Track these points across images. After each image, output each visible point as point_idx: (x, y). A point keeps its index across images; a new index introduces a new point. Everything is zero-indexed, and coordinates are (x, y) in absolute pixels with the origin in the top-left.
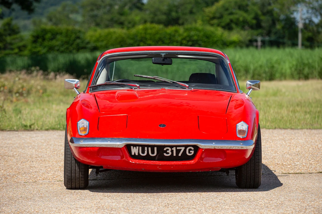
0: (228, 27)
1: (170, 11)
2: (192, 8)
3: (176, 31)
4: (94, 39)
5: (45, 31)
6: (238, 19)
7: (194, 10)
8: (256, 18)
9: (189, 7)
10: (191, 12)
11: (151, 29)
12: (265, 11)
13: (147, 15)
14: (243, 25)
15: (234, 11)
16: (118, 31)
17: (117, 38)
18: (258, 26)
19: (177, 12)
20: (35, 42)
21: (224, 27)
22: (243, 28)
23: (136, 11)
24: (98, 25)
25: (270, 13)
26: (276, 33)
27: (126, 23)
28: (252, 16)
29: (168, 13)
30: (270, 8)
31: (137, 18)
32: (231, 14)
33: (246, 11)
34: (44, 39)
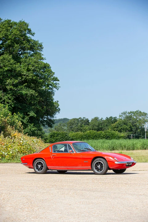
0: (120, 131)
1: (99, 125)
2: (107, 124)
3: (101, 133)
4: (72, 136)
5: (54, 133)
6: (124, 128)
7: (108, 125)
8: (130, 127)
9: (106, 124)
10: (107, 126)
11: (92, 132)
12: (134, 125)
13: (90, 127)
14: (126, 130)
15: (122, 125)
16: (80, 133)
17: (80, 136)
18: (131, 130)
19: (101, 126)
20: (51, 137)
21: (119, 131)
22: (126, 131)
23: (87, 125)
24: (73, 131)
25: (135, 125)
26: (138, 133)
27: (83, 130)
28: (129, 127)
29: (98, 126)
30: (135, 124)
31: (87, 128)
32: (121, 126)
33: (127, 125)
34: (54, 136)
